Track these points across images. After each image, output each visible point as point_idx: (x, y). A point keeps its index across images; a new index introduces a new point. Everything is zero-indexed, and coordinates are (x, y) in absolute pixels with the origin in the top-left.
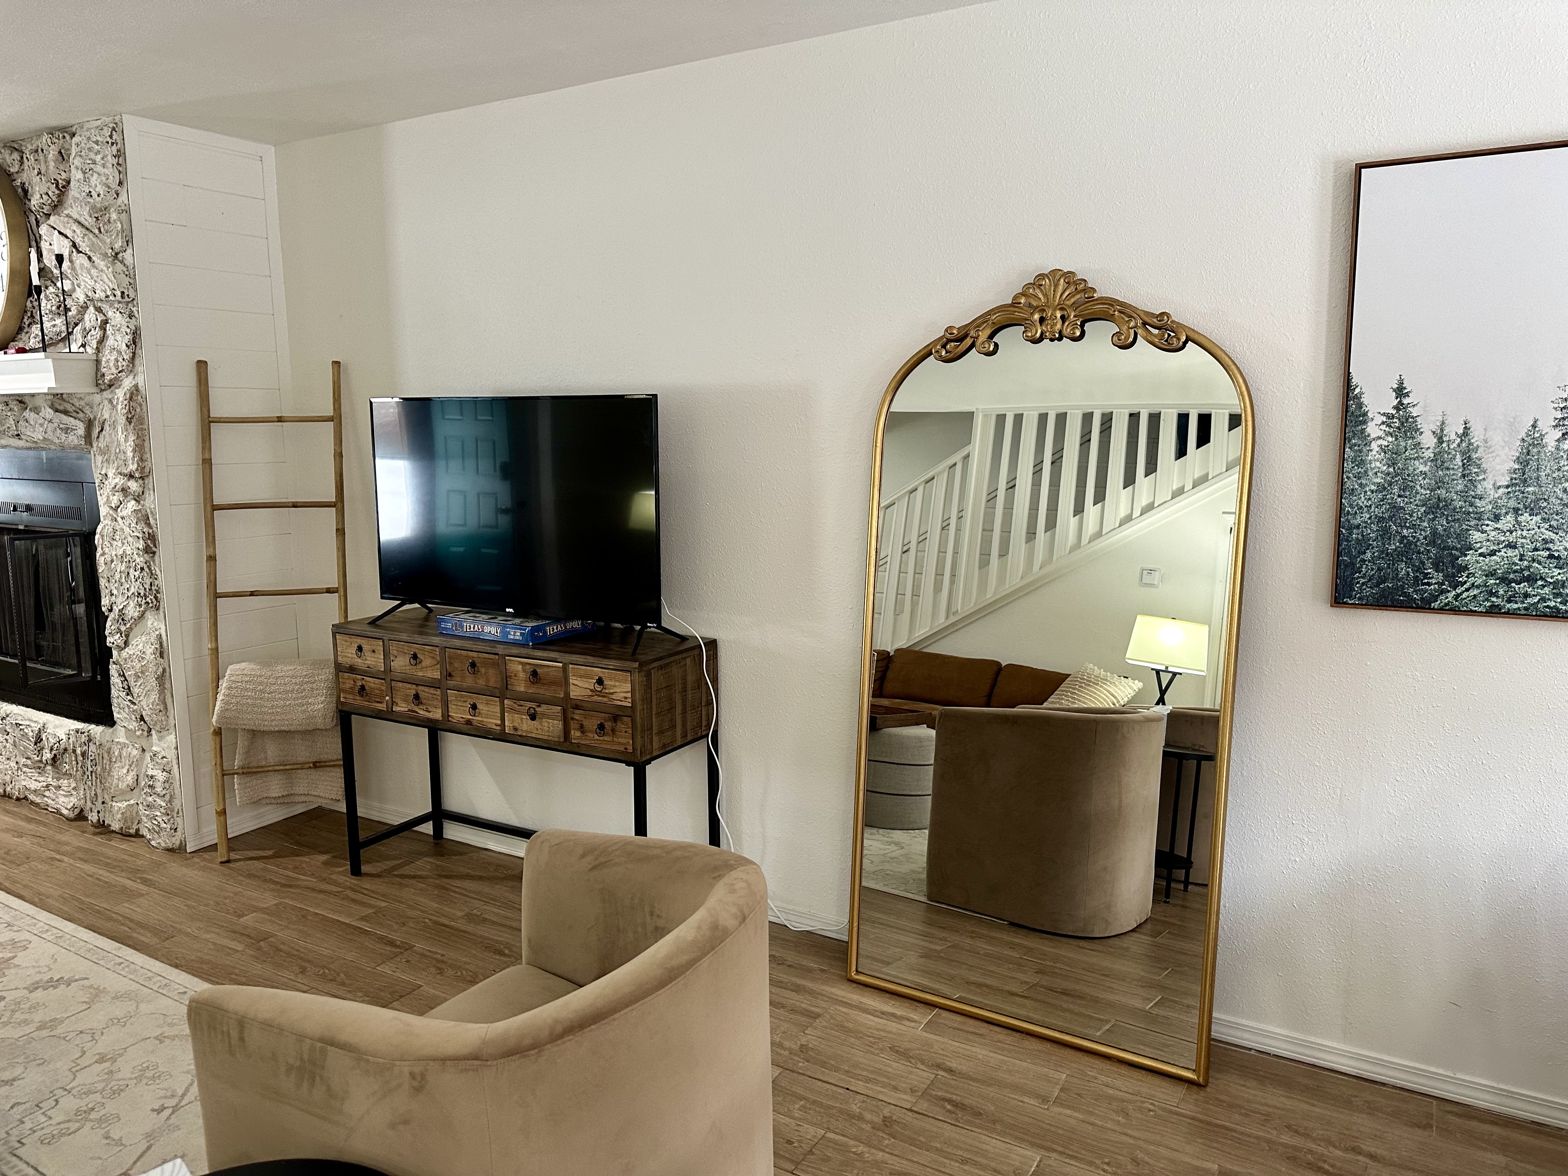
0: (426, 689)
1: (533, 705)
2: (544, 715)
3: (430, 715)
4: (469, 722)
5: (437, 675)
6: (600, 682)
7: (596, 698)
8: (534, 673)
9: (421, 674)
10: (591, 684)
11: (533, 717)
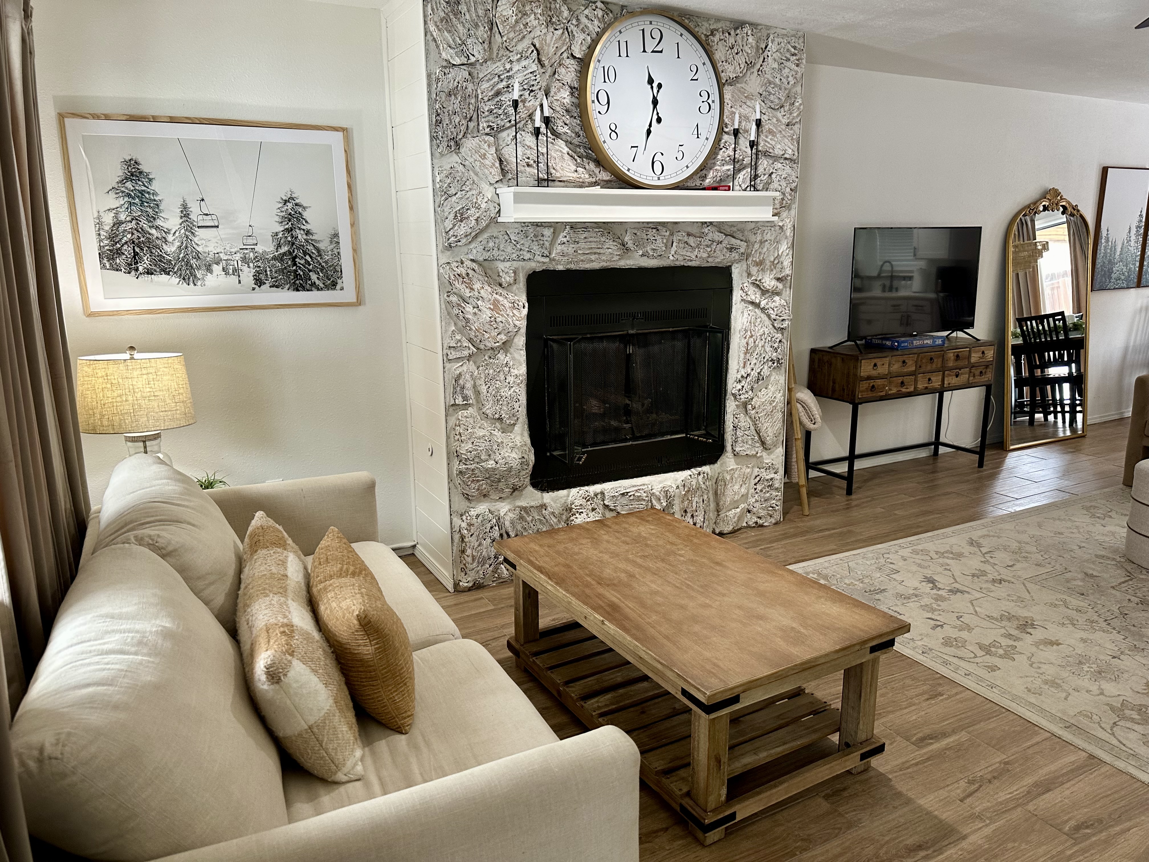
0: (908, 377)
1: (958, 370)
2: (962, 374)
3: (908, 390)
4: (926, 388)
5: (913, 368)
6: (983, 353)
7: (981, 360)
8: (958, 356)
9: (905, 370)
10: (980, 354)
11: (957, 376)
